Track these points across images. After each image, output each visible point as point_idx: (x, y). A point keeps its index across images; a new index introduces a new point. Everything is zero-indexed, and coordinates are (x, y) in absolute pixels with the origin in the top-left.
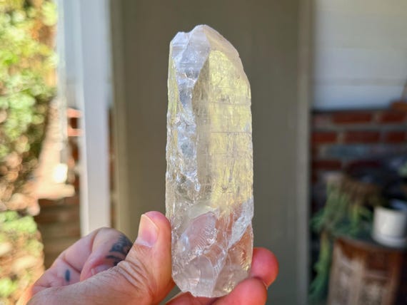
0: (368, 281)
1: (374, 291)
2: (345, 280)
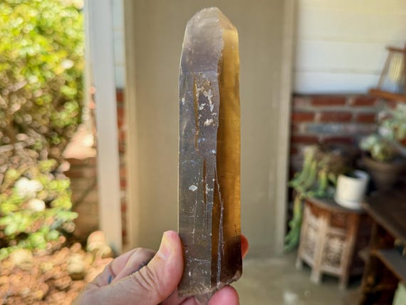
0: (331, 236)
1: (336, 245)
2: (312, 235)
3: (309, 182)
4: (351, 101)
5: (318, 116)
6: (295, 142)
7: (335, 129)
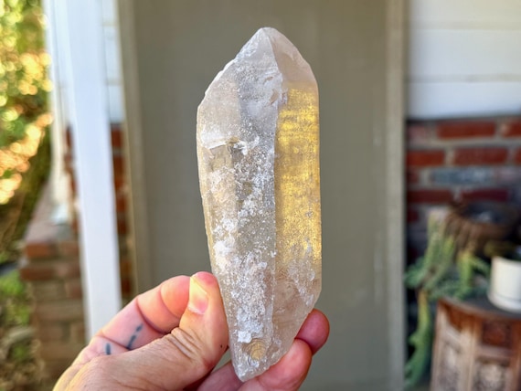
0: (484, 361)
2: (452, 359)
3: (441, 269)
4: (504, 128)
5: (450, 156)
6: (415, 201)
7: (480, 176)
